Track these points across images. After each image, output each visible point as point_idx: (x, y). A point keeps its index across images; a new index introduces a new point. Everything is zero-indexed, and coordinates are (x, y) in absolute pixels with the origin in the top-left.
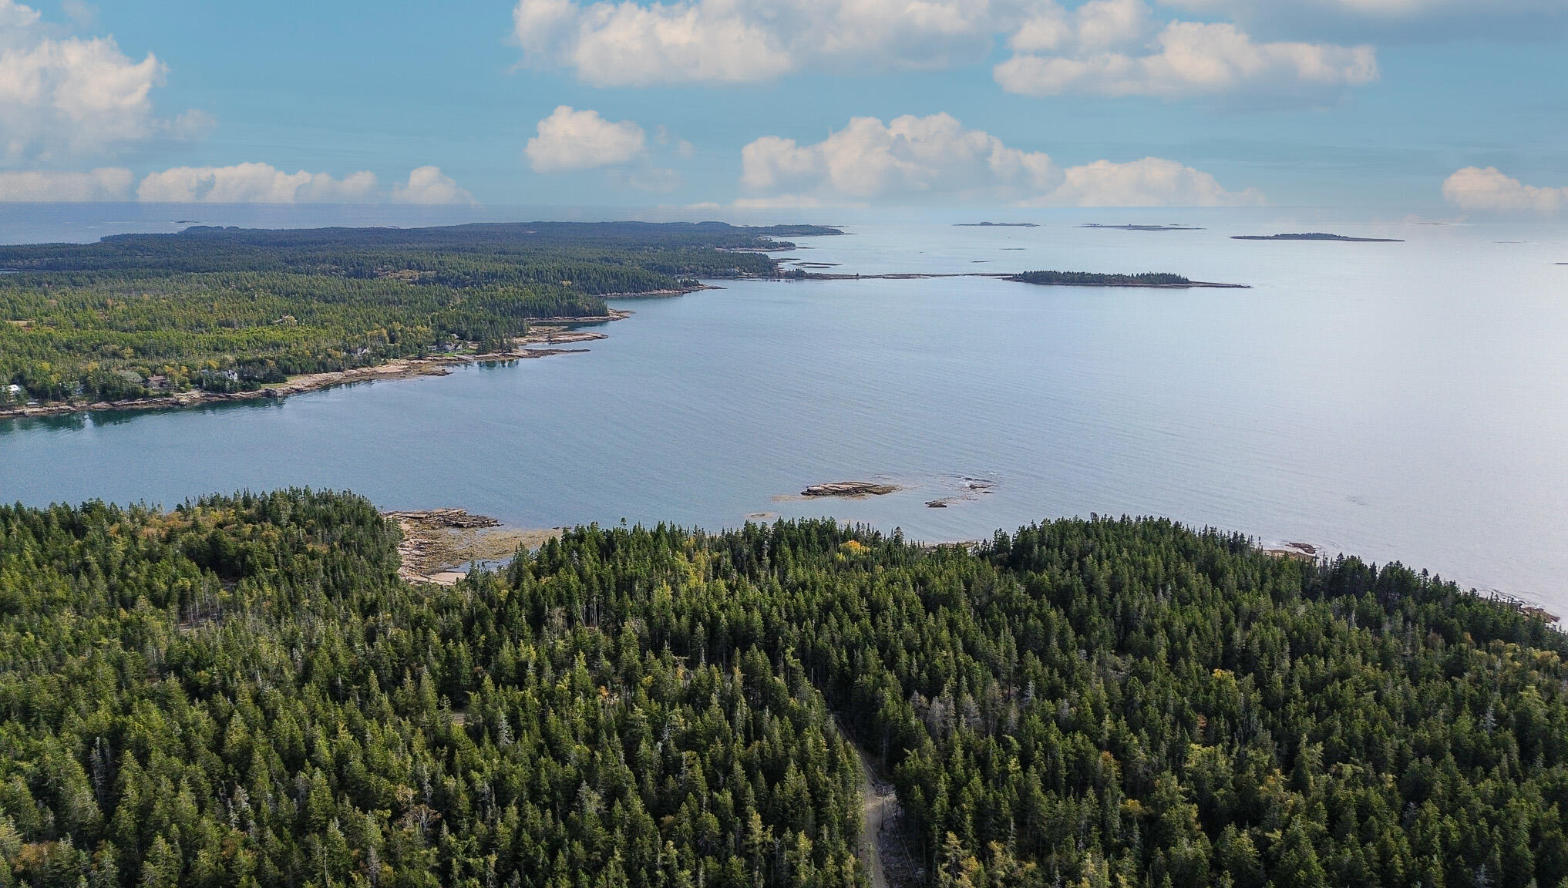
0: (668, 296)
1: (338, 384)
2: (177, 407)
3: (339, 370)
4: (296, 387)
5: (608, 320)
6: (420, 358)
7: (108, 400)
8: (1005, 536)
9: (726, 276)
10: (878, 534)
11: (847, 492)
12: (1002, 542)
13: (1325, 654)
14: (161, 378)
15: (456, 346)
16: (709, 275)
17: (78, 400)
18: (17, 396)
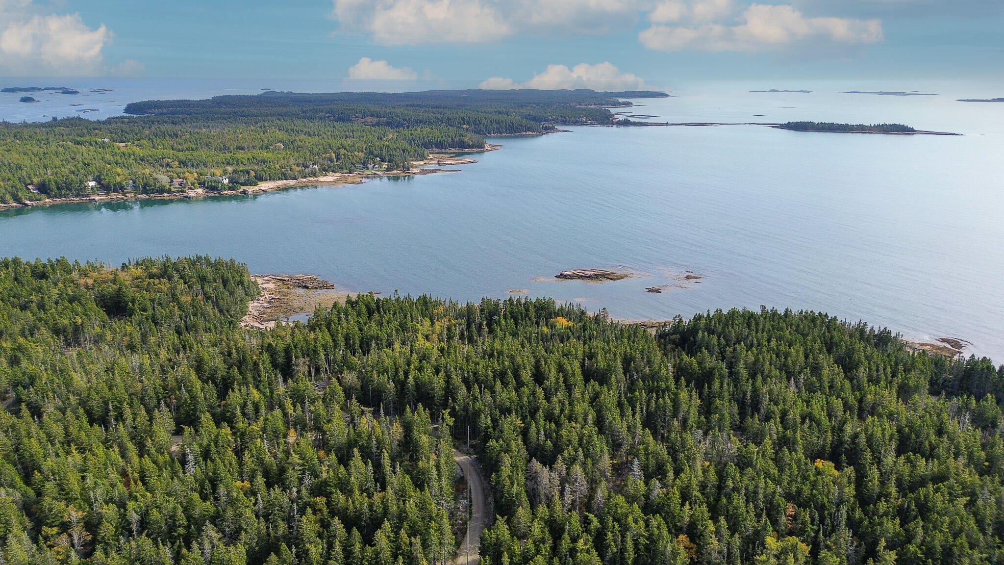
0: (533, 136)
1: (294, 188)
2: (187, 199)
3: (295, 179)
4: (263, 188)
5: (483, 152)
6: (350, 173)
7: (147, 193)
8: (681, 321)
9: (576, 123)
11: (590, 277)
12: (677, 327)
14: (181, 180)
15: (375, 165)
16: (564, 123)
17: (130, 192)
18: (92, 188)
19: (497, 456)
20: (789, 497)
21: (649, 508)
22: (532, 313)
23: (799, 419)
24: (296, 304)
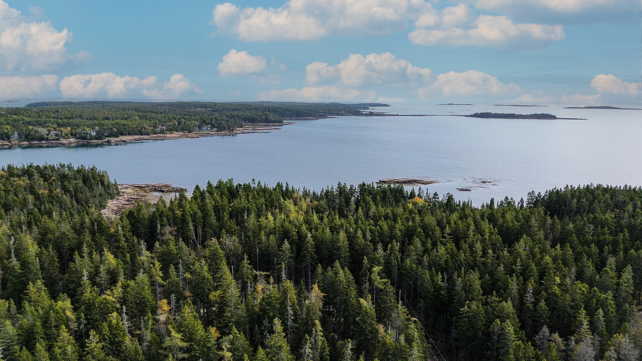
2: (61, 145)
6: (189, 132)
7: (28, 141)
9: (339, 115)
11: (405, 183)
14: (57, 132)
15: (208, 129)
16: (332, 115)
17: (14, 141)
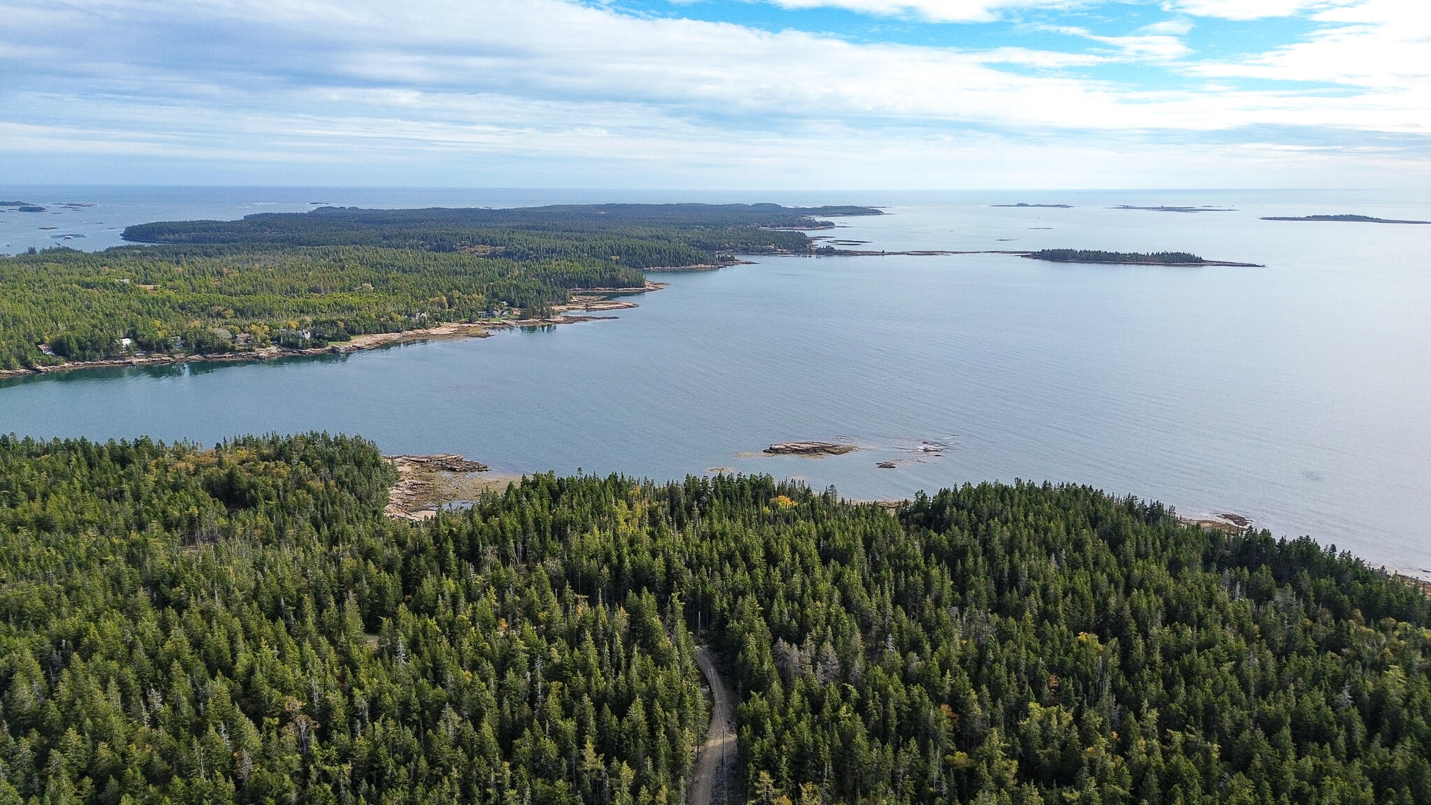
0: (706, 270)
1: (396, 343)
2: (258, 360)
3: (398, 331)
4: (358, 345)
5: (644, 291)
6: (470, 322)
7: (202, 354)
8: (924, 497)
9: (762, 252)
10: (808, 491)
11: (806, 451)
12: (921, 504)
13: (1200, 624)
14: (247, 335)
15: (502, 312)
16: (746, 251)
17: (178, 353)
18: (127, 348)
19: (740, 637)
20: (1051, 669)
21: (907, 679)
22: (748, 492)
23: (1060, 593)
24: (446, 490)
